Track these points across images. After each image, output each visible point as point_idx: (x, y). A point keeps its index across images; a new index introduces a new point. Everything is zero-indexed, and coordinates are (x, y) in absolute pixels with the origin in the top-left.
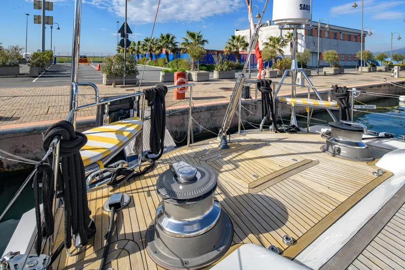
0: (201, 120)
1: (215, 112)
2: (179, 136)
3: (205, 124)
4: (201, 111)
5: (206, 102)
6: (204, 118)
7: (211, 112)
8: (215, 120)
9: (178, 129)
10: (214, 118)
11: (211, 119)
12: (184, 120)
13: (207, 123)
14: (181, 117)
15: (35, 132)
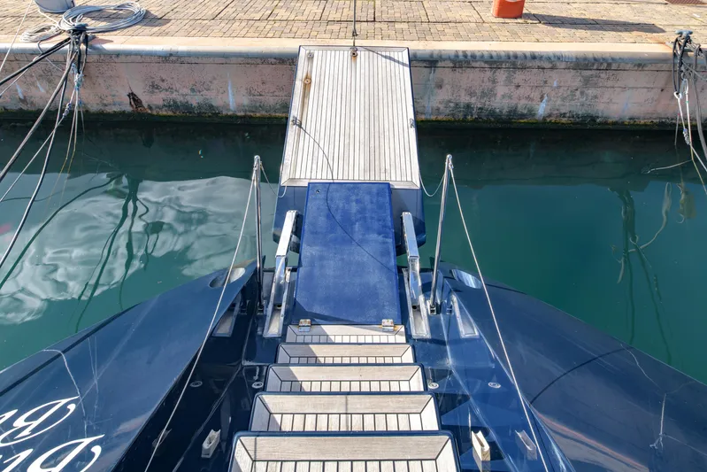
0: (546, 90)
1: (603, 75)
2: (475, 116)
3: (559, 102)
4: (553, 68)
5: (582, 40)
6: (559, 87)
7: (588, 73)
8: (596, 97)
9: (473, 100)
10: (591, 92)
11: (582, 93)
12: (494, 82)
13: (564, 99)
14: (489, 73)
15: (174, 58)
